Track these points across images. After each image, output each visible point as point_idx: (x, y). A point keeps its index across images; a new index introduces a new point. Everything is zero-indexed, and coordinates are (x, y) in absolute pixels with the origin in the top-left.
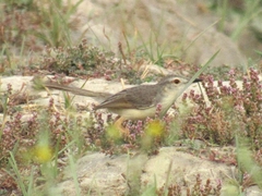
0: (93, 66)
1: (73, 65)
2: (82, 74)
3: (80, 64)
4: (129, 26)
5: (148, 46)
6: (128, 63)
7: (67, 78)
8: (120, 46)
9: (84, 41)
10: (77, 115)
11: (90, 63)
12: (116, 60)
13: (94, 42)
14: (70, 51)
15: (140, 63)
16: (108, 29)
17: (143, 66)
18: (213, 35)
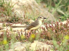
0: (17, 21)
1: (13, 20)
2: (15, 23)
3: (14, 20)
4: (26, 11)
5: (31, 16)
6: (26, 20)
7: (11, 24)
8: (24, 16)
9: (15, 15)
10: (13, 33)
11: (17, 20)
12: (23, 19)
13: (18, 15)
14: (12, 17)
15: (29, 20)
16: (21, 12)
17: (30, 21)
18: (47, 13)
